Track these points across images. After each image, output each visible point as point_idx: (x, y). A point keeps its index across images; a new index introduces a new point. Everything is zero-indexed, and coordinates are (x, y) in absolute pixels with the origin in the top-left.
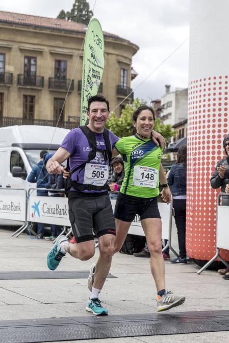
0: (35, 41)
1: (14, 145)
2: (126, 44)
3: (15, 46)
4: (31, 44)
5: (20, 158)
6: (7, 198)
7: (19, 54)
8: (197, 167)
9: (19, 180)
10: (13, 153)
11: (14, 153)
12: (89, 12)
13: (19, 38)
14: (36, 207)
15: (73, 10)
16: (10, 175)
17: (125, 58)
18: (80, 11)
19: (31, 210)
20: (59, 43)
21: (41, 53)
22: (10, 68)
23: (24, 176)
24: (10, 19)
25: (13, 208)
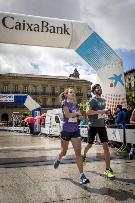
0: (63, 83)
1: (56, 114)
2: (89, 82)
3: (58, 85)
4: (62, 84)
5: (58, 118)
6: (55, 129)
7: (59, 87)
9: (58, 124)
10: (56, 116)
12: (78, 74)
13: (59, 83)
15: (74, 74)
16: (56, 122)
17: (89, 86)
18: (76, 73)
20: (70, 83)
21: (65, 86)
22: (56, 91)
23: (59, 122)
25: (56, 131)
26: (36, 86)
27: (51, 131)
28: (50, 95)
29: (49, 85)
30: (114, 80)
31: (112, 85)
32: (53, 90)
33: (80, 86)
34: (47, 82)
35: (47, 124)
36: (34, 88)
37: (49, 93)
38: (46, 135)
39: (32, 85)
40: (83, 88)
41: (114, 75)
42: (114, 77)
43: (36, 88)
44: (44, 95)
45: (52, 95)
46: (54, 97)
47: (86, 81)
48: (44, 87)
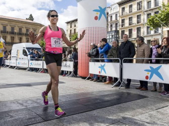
0: (21, 24)
1: (24, 48)
6: (22, 61)
7: (17, 27)
9: (26, 57)
11: (23, 50)
14: (31, 63)
15: (29, 18)
16: (23, 55)
19: (30, 64)
20: (27, 25)
22: (15, 31)
24: (15, 19)
27: (19, 63)
30: (99, 13)
31: (96, 18)
33: (35, 28)
34: (7, 22)
35: (13, 57)
37: (9, 32)
38: (12, 67)
41: (100, 7)
42: (99, 9)
44: (4, 33)
45: (11, 34)
46: (13, 36)
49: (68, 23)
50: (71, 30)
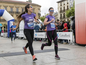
3: (20, 7)
8: (79, 23)
12: (31, 1)
13: (21, 5)
14: (36, 35)
15: (29, 1)
22: (19, 11)
24: (19, 2)
26: (6, 7)
28: (15, 13)
29: (14, 6)
32: (17, 10)
33: (34, 8)
34: (13, 5)
35: (20, 30)
36: (5, 8)
37: (15, 12)
39: (3, 6)
40: (36, 9)
43: (6, 8)
44: (11, 13)
45: (17, 13)
46: (18, 15)
47: (38, 5)
48: (12, 8)
49: (58, 2)
50: (61, 8)
